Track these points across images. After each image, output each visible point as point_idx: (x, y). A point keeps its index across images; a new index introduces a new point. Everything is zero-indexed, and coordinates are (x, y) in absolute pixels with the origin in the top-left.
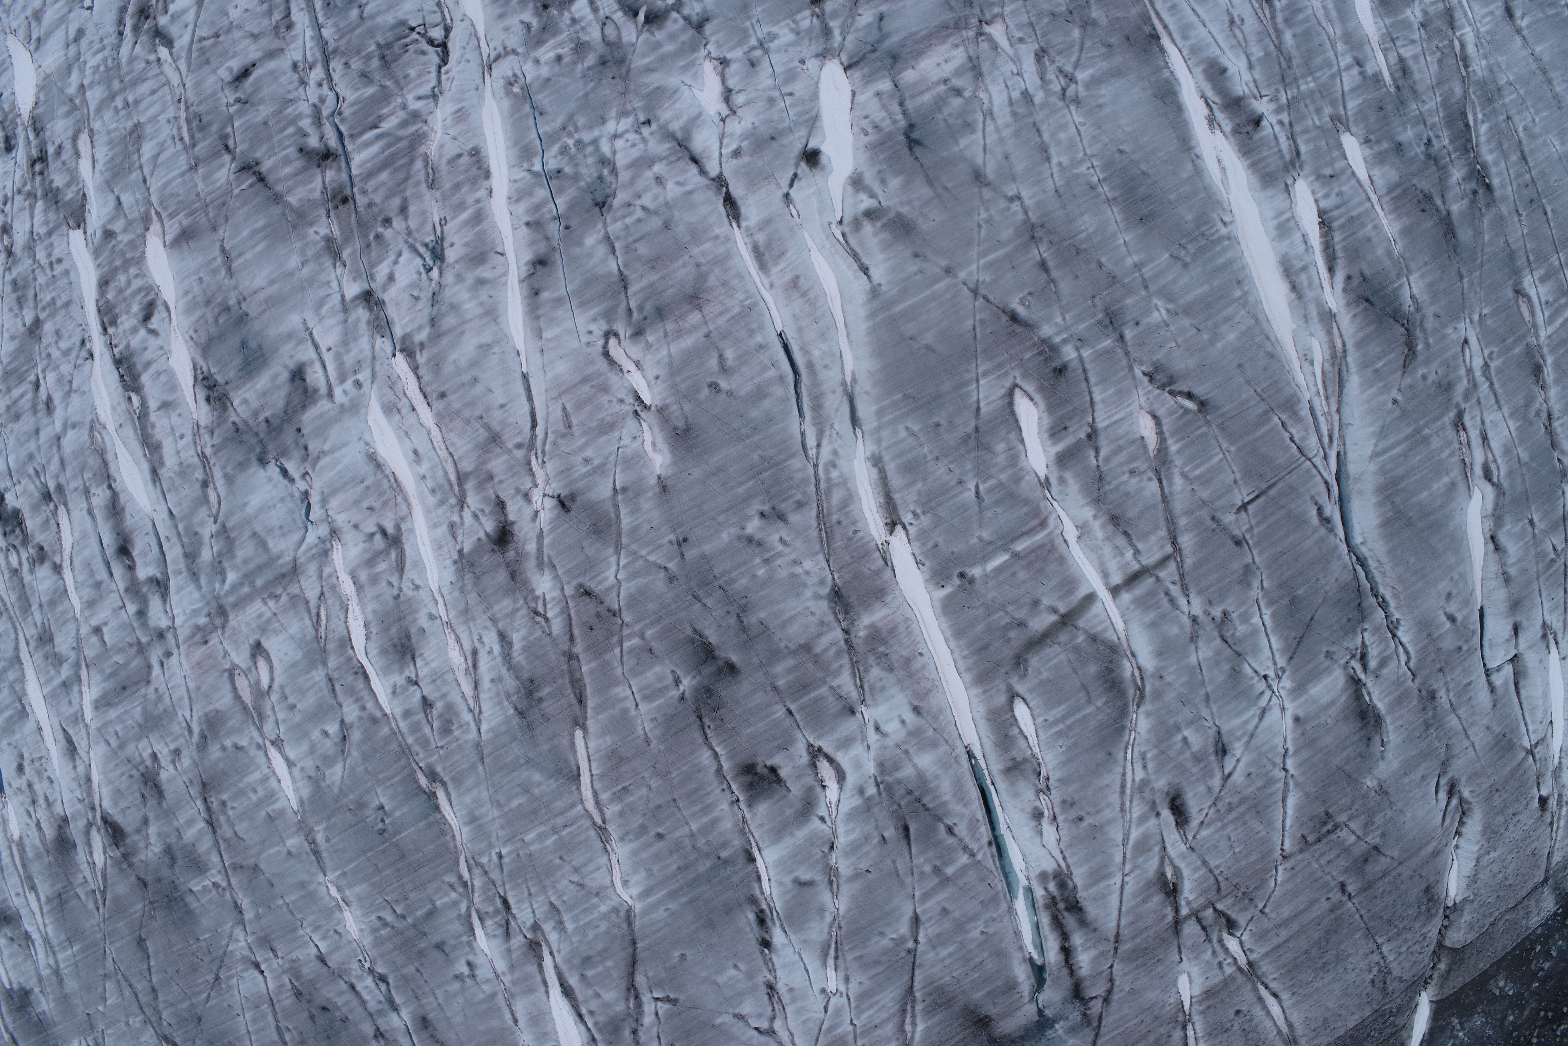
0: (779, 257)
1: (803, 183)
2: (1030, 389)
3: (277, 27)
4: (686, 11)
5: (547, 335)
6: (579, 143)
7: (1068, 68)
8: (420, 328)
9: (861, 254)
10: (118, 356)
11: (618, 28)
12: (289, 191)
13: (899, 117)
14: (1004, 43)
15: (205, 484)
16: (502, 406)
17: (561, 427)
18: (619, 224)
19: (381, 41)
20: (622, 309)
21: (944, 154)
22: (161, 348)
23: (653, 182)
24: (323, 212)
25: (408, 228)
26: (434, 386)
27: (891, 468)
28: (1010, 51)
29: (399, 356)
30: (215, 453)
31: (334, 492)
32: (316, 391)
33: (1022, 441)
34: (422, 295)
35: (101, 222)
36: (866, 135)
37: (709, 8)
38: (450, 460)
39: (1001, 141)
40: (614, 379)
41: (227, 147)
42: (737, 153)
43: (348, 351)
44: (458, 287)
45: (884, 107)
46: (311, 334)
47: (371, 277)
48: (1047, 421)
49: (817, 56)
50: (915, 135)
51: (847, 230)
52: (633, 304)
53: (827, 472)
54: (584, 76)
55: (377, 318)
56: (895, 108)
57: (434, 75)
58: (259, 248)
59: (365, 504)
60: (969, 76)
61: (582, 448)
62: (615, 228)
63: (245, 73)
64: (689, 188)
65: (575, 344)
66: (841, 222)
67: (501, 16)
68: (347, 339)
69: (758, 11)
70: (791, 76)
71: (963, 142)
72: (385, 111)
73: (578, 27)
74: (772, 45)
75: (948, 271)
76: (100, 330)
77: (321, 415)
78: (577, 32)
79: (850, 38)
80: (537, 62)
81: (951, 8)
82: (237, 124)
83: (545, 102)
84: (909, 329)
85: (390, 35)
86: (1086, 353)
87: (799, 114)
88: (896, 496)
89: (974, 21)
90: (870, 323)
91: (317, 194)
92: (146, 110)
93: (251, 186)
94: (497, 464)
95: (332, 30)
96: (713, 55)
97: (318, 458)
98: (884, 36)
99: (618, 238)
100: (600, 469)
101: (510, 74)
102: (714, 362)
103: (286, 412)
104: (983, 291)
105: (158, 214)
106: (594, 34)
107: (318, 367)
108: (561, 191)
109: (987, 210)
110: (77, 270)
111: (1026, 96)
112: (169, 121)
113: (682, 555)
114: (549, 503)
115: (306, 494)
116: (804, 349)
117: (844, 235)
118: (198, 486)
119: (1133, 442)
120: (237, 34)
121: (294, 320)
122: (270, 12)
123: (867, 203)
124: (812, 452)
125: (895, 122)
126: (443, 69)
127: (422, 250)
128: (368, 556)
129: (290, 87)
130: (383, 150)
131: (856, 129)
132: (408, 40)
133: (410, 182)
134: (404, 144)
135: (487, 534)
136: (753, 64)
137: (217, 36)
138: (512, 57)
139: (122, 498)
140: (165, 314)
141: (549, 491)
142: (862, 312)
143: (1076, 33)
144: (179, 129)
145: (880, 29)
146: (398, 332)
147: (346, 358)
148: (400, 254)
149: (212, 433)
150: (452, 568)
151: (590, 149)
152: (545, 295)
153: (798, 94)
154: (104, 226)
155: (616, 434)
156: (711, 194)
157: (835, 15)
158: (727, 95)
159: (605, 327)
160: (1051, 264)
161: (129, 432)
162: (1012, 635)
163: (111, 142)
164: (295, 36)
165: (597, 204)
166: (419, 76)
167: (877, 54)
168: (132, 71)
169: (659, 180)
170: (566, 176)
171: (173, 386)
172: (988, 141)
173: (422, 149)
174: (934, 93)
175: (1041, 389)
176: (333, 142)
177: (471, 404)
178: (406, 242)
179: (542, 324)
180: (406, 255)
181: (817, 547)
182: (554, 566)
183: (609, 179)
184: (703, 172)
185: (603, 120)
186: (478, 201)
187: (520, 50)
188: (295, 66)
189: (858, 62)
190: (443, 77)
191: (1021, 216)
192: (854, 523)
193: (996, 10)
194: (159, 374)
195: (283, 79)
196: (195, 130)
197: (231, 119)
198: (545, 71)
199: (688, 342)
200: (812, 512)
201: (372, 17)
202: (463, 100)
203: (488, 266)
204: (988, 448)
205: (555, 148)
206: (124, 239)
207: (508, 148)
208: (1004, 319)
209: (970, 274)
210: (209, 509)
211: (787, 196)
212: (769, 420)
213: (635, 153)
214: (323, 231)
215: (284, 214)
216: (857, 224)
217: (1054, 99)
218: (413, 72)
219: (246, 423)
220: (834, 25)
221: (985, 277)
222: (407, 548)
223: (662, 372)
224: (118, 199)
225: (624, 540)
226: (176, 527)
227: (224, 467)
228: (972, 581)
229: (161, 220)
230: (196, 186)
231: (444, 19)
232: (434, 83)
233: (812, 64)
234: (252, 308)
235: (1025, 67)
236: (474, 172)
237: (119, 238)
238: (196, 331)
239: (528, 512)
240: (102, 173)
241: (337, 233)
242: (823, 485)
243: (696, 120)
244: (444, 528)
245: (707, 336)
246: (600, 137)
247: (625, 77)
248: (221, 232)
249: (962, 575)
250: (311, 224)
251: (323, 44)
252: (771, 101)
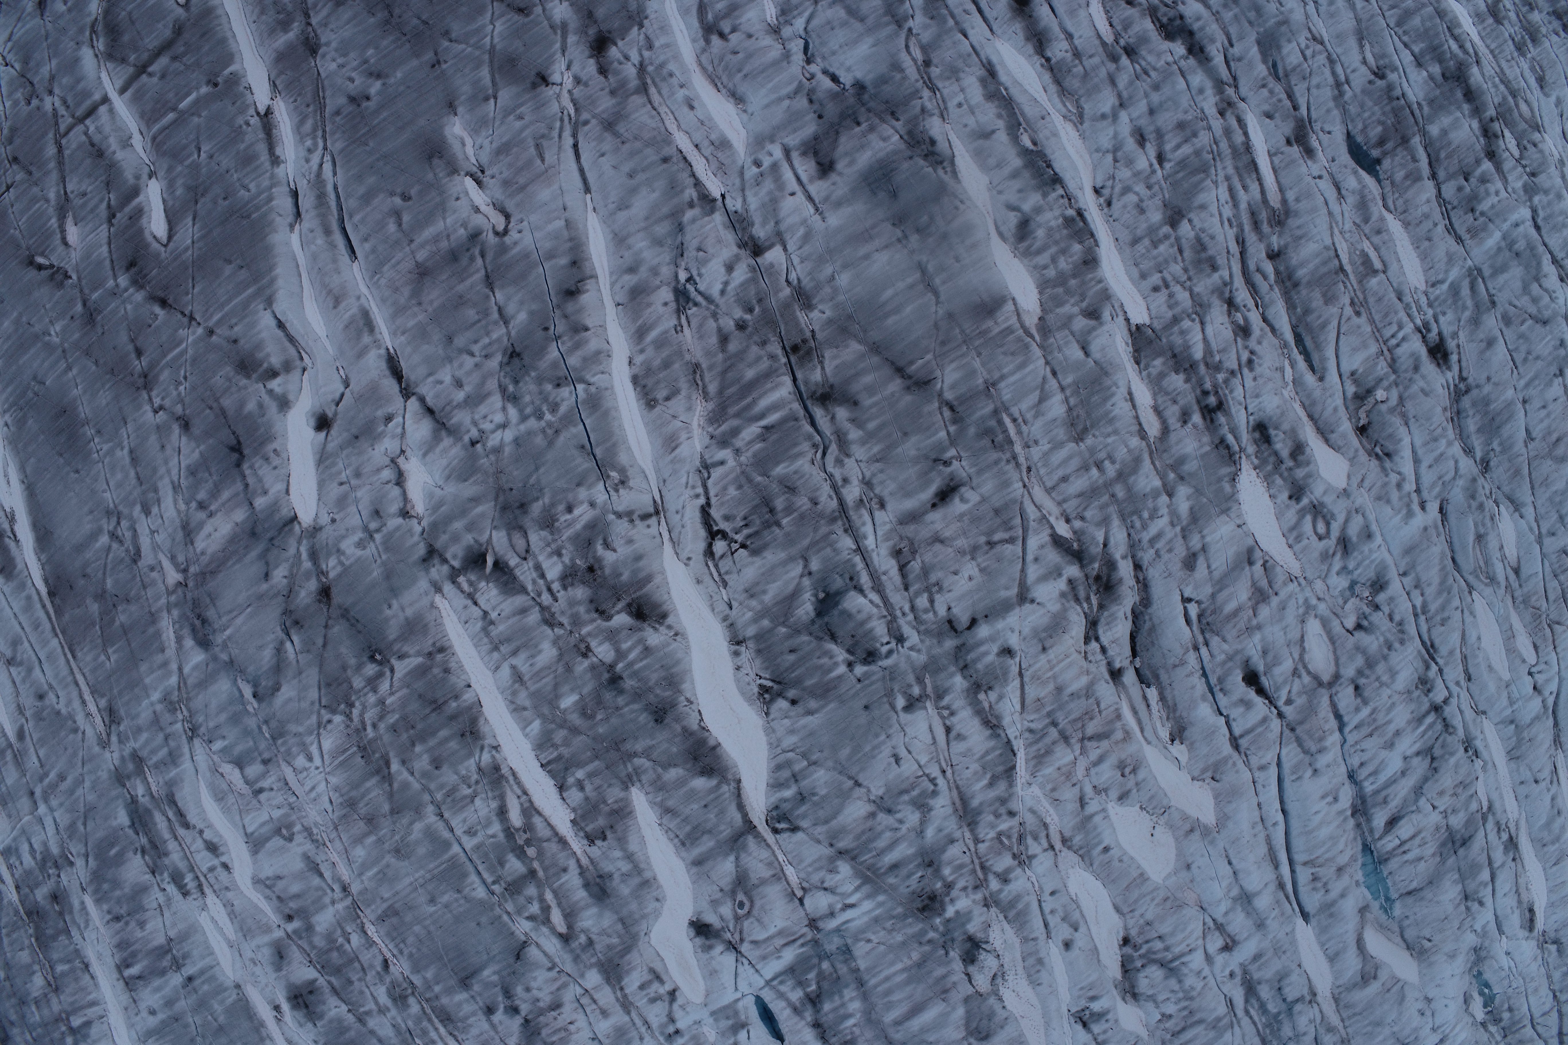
0: (350, 323)
1: (330, 397)
2: (155, 245)
3: (914, 552)
4: (445, 569)
5: (562, 223)
6: (540, 417)
7: (115, 545)
8: (694, 220)
9: (284, 339)
10: (1058, 186)
11: (513, 547)
12: (862, 357)
13: (247, 472)
14: (167, 564)
15: (927, 63)
16: (603, 155)
17: (545, 143)
18: (495, 336)
19: (776, 530)
20: (489, 257)
21: (211, 441)
22: (1000, 192)
23: (465, 381)
24: (819, 336)
25: (716, 320)
26: (675, 168)
27: (264, 157)
28: (161, 556)
29: (716, 193)
30: (917, 91)
31: (775, 63)
32: (804, 154)
33: (164, 201)
34: (694, 253)
35: (1105, 328)
36: (275, 450)
37: (423, 573)
38: (656, 104)
39: (166, 462)
40: (499, 194)
41: (952, 408)
42: (389, 419)
43: (770, 192)
44: (655, 262)
45: (260, 480)
46: (817, 210)
47: (756, 269)
48: (144, 221)
49: (321, 528)
50: (235, 456)
51: (298, 362)
52: (479, 261)
53: (315, 145)
54: (541, 490)
55: (744, 229)
56: (250, 480)
57: (712, 493)
58: (889, 293)
59: (741, 56)
60: (193, 525)
61: (525, 127)
62: (499, 332)
63: (944, 496)
64: (431, 379)
65: (533, 218)
66: (304, 370)
67: (638, 558)
68: (772, 205)
69: (376, 573)
70: (342, 502)
71: (196, 455)
72: (758, 446)
73: (554, 546)
74: (360, 535)
75: (211, 332)
76: (1086, 214)
77: (795, 131)
78: (555, 540)
79: (292, 551)
80: (592, 505)
81: (209, 595)
82: (943, 434)
83: (579, 460)
84: (243, 274)
85: (767, 536)
86: (111, 283)
87: (334, 464)
88: (262, 135)
89: (191, 584)
90: (274, 273)
91: (828, 354)
92: (1070, 458)
93: (911, 363)
94: (606, 104)
95: (839, 545)
96: (415, 521)
97: (796, 92)
98: (263, 556)
99: (496, 323)
100: (508, 112)
101: (622, 491)
102: (406, 218)
103: (837, 133)
104: (185, 320)
105: (1032, 337)
106: (536, 538)
107: (804, 177)
108: (554, 365)
109: (179, 394)
110: (1131, 279)
111: (147, 512)
112: (1036, 442)
113: (436, 54)
114: (556, 78)
115: (809, 61)
116: (333, 246)
117: (302, 359)
118: (935, 61)
119: (82, 219)
120: (961, 542)
121: (834, 220)
122: (926, 571)
123: (275, 384)
124: (327, 158)
125: (252, 467)
126: (702, 501)
127: (699, 299)
128: (736, 13)
129: (881, 477)
130: (754, 402)
131: (284, 455)
132: (746, 532)
133: (719, 369)
134: (732, 410)
135: (616, 44)
136: (377, 513)
137: (991, 544)
138: (620, 509)
139: (1030, 48)
140: (1003, 229)
141: (557, 89)
142: (280, 282)
143: (109, 583)
144: (1019, 432)
145: (267, 563)
146: (718, 217)
147: (772, 186)
148: (723, 292)
149: (923, 110)
150: (649, 11)
151: (528, 410)
152: (564, 261)
153: (335, 484)
154: (1101, 324)
155: (495, 145)
156: (413, 378)
157: (307, 575)
158: (400, 479)
159: (507, 239)
160: (133, 355)
161: (1030, 111)
162: (182, 49)
163: (1111, 421)
164: (887, 539)
165: (518, 355)
166: (725, 488)
167: (269, 535)
168: (1102, 508)
169: (459, 384)
170: (550, 381)
171: (980, 156)
172: (176, 460)
173: (711, 406)
174: (220, 501)
175: (147, 246)
176: (818, 413)
177: (632, 154)
178: (717, 306)
179: (566, 233)
180: (715, 291)
181: (326, 83)
182: (552, 27)
183: (507, 381)
184: (422, 400)
185: (517, 441)
186: (642, 351)
187: (612, 517)
188: (882, 505)
189: (285, 525)
190: (700, 490)
191: (154, 394)
192: (296, 108)
193: (173, 598)
194: (999, 166)
195: (892, 486)
196: (998, 430)
197: (953, 441)
198: (583, 493)
199: (428, 233)
200: (328, 110)
201: (791, 559)
202: (672, 461)
203: (627, 287)
204: (189, 188)
205: (563, 409)
206: (1069, 308)
207: (616, 409)
208: (170, 301)
209: (194, 333)
210: (919, 41)
211: (347, 385)
212: (359, 178)
213: (482, 409)
214: (815, 314)
215: (865, 331)
216: (287, 367)
217: (125, 511)
218: (732, 492)
219: (883, 121)
220: (307, 565)
221: (182, 332)
222: (696, 23)
223: (452, 203)
224: (1087, 354)
225: (486, 57)
226: (957, 23)
227: (905, 78)
228: (208, 82)
229: (1023, 326)
230: (983, 364)
231: (716, 566)
232: (710, 483)
233: (325, 519)
234: (888, 232)
235: (148, 540)
236: (650, 382)
237: (1076, 310)
238: (957, 208)
239: (576, 68)
240: (1116, 384)
241: (801, 316)
242: (320, 133)
243: (428, 450)
244: (657, 44)
245: (412, 241)
246: (518, 424)
247: (500, 490)
248: (941, 312)
249: (216, 85)
250: (830, 322)
251: (850, 529)
252: (358, 474)
